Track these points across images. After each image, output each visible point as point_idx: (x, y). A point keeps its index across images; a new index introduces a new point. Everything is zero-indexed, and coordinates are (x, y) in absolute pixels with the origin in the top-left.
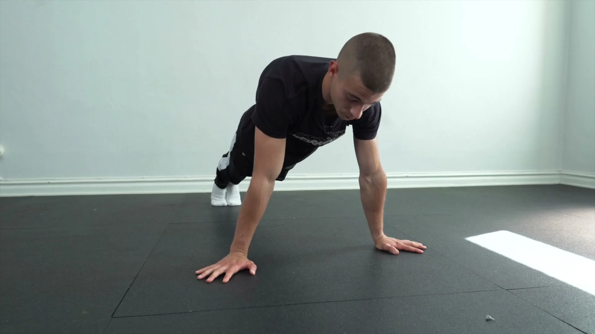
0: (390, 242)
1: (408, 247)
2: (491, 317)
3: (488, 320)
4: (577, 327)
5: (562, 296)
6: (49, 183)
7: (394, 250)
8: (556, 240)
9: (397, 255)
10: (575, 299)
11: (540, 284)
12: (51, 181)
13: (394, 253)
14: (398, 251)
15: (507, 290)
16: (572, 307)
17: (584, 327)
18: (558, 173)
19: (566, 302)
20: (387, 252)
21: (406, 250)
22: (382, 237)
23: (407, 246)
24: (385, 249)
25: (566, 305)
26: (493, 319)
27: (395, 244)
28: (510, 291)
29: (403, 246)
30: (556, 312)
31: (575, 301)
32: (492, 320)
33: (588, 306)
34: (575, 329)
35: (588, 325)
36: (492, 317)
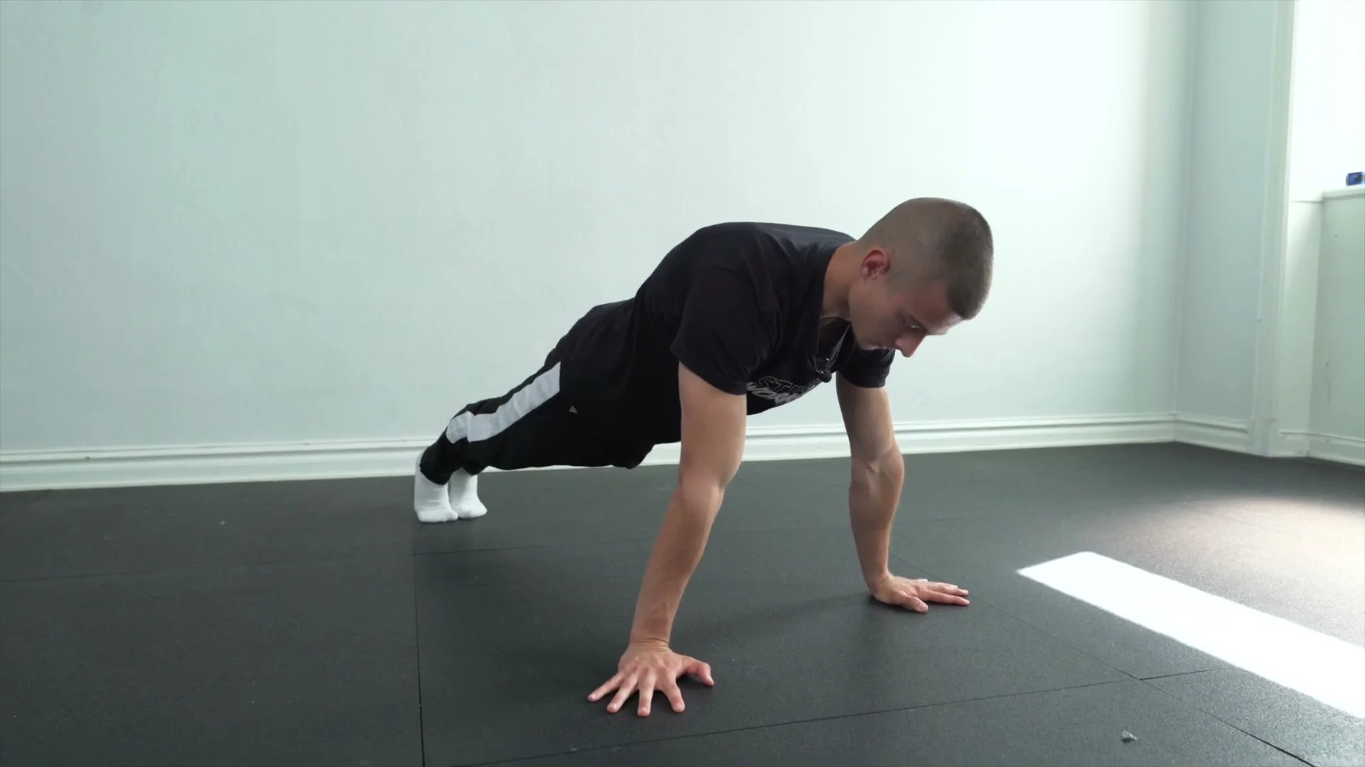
0: (903, 586)
1: (939, 595)
2: (1131, 736)
3: (1127, 740)
4: (1278, 746)
5: (1239, 687)
6: (88, 460)
7: (918, 605)
8: (1200, 572)
9: (923, 613)
10: (1263, 694)
11: (1196, 664)
12: (92, 455)
13: (918, 609)
14: (925, 606)
15: (1141, 679)
16: (1262, 709)
17: (1291, 746)
18: (1169, 418)
19: (1250, 700)
20: (901, 607)
21: (938, 600)
22: (887, 578)
23: (938, 593)
24: (898, 602)
25: (1250, 704)
26: (1136, 738)
27: (914, 592)
28: (1147, 681)
29: (929, 593)
30: (1237, 719)
31: (1264, 698)
32: (1133, 740)
33: (1287, 706)
34: (1274, 749)
35: (1296, 741)
36: (1133, 734)
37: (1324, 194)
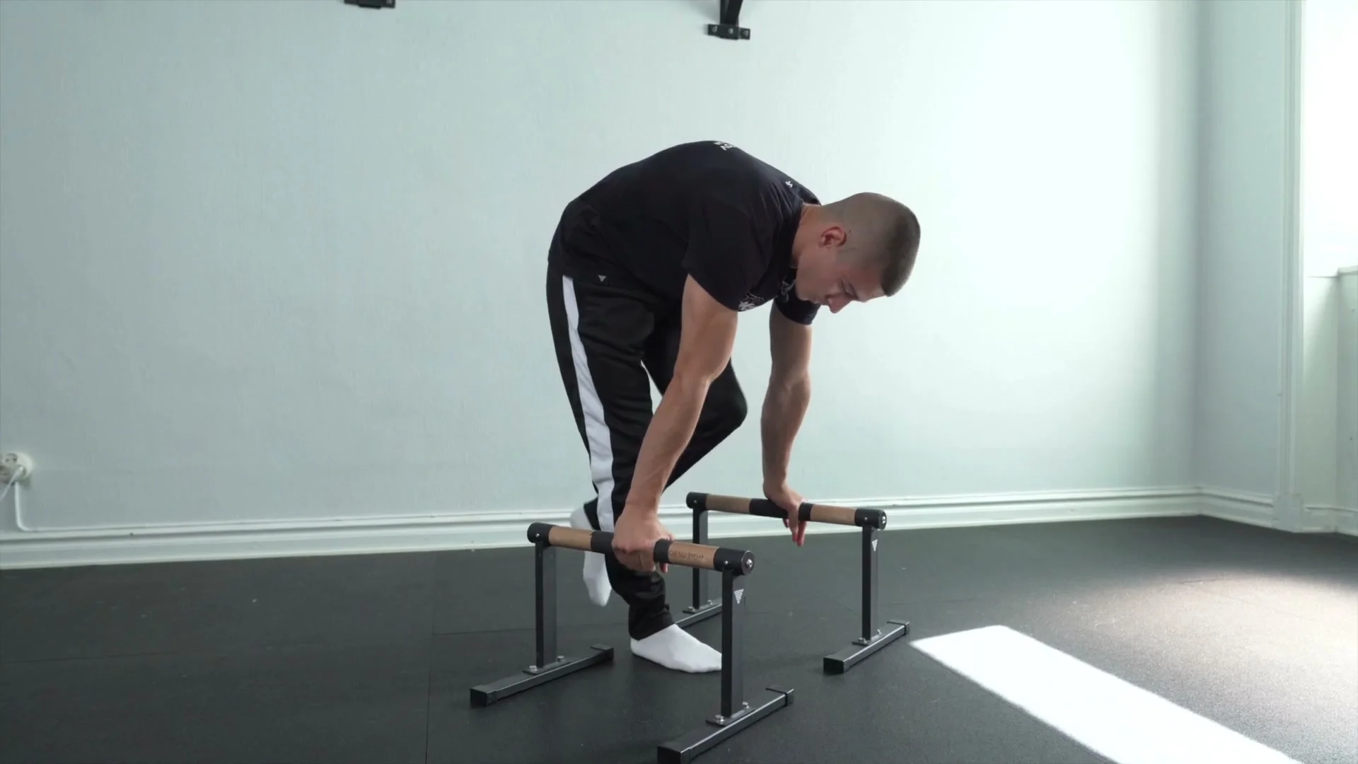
6: (132, 536)
18: (1194, 491)
37: (1339, 269)
